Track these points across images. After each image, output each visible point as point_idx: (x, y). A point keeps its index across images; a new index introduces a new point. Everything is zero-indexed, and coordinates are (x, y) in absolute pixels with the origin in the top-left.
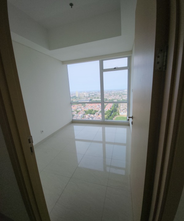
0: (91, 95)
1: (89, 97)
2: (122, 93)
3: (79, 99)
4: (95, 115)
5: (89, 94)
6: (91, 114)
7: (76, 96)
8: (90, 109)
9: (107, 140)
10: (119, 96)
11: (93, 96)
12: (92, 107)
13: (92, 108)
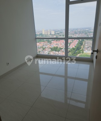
0: (57, 33)
1: (54, 35)
2: (88, 31)
3: (45, 36)
4: (60, 52)
5: (55, 32)
6: (56, 51)
7: (43, 34)
8: (56, 46)
9: (69, 75)
10: (85, 34)
11: (58, 34)
12: (57, 44)
13: (57, 46)
